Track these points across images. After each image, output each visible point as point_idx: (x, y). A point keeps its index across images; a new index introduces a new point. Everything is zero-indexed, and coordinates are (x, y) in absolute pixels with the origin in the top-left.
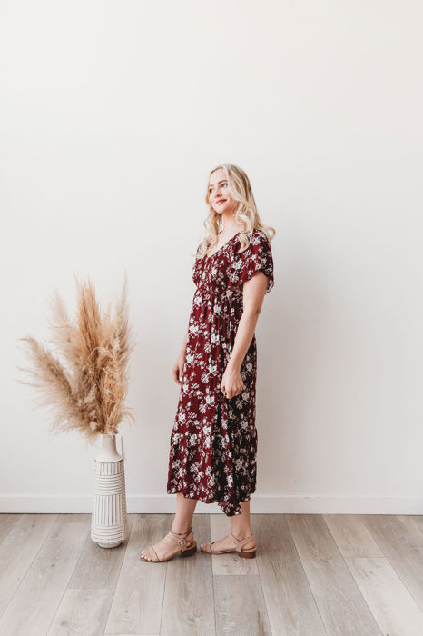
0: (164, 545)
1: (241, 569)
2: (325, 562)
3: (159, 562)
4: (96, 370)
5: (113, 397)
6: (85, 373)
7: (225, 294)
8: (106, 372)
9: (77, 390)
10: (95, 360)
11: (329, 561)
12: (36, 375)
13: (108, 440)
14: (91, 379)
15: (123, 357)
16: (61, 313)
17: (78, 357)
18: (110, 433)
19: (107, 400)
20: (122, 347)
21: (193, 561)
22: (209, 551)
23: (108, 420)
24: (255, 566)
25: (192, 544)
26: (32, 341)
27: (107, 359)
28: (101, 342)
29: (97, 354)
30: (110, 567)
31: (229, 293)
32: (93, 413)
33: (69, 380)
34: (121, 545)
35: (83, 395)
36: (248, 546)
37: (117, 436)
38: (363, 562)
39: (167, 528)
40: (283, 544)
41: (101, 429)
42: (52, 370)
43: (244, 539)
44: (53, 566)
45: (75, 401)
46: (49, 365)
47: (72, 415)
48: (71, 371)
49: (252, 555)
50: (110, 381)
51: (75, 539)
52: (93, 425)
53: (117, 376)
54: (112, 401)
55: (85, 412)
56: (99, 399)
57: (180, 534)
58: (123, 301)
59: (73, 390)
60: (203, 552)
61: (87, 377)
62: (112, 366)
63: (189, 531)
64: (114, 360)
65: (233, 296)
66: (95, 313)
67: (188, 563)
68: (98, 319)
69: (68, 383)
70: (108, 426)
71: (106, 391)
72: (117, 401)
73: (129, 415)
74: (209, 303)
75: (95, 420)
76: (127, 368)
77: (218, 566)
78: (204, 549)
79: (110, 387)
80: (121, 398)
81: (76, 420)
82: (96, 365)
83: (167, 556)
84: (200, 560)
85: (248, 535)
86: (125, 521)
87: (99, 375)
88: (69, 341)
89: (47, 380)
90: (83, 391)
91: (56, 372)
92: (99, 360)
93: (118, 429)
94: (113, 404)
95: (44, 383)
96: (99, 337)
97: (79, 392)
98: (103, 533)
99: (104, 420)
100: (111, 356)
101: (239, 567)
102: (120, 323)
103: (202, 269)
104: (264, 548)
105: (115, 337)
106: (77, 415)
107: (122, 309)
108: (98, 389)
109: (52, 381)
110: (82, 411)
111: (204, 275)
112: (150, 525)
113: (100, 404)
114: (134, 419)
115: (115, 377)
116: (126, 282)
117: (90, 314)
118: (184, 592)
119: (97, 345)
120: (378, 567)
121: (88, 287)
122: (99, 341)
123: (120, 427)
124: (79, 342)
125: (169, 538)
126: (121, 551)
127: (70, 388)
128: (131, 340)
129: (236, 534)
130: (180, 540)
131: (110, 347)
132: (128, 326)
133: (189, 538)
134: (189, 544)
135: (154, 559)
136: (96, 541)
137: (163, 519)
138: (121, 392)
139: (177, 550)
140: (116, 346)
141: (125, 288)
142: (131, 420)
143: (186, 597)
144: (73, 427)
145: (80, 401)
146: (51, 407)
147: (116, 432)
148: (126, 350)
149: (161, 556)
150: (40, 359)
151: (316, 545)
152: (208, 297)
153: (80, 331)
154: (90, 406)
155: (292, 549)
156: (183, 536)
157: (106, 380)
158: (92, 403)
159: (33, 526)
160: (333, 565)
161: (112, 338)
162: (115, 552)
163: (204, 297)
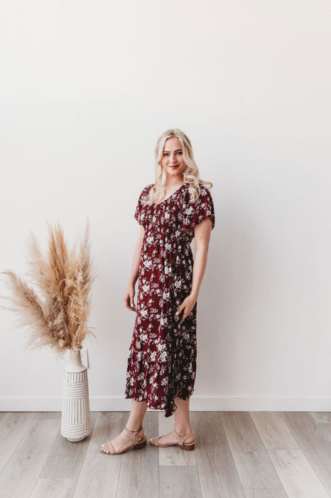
0: (120, 440)
1: (182, 460)
2: (251, 453)
3: (115, 454)
4: (63, 297)
5: (77, 320)
6: (55, 299)
7: (174, 234)
8: (72, 300)
9: (49, 313)
10: (63, 290)
11: (254, 453)
12: (14, 302)
13: (74, 354)
14: (60, 304)
15: (86, 287)
16: (36, 251)
17: (49, 287)
18: (75, 348)
19: (73, 321)
20: (85, 278)
21: (143, 453)
22: (156, 444)
23: (74, 337)
24: (193, 457)
25: (142, 439)
26: (11, 274)
27: (72, 288)
28: (68, 275)
29: (64, 284)
30: (76, 459)
31: (178, 233)
32: (61, 332)
33: (42, 306)
34: (86, 439)
35: (53, 318)
36: (188, 441)
37: (81, 350)
38: (282, 454)
39: (123, 424)
40: (217, 438)
41: (68, 345)
42: (28, 298)
43: (185, 435)
44: (29, 458)
45: (46, 323)
46: (25, 294)
47: (44, 334)
48: (43, 298)
49: (192, 448)
50: (75, 307)
51: (48, 434)
52: (61, 342)
53: (81, 302)
54: (77, 323)
55: (54, 332)
56: (67, 321)
57: (133, 432)
58: (86, 241)
59: (45, 314)
60: (152, 445)
61: (56, 303)
62: (77, 295)
63: (140, 429)
64: (79, 289)
65: (181, 236)
66: (63, 250)
67: (139, 455)
68: (66, 255)
69: (41, 308)
70: (74, 343)
71: (72, 315)
72: (81, 323)
73: (92, 333)
74: (161, 242)
75: (64, 338)
76: (89, 295)
77: (164, 457)
78: (153, 443)
79: (75, 311)
80: (85, 320)
81: (48, 339)
82: (63, 293)
83: (122, 450)
84: (149, 451)
85: (188, 431)
86: (88, 419)
87: (66, 301)
88: (42, 274)
89: (23, 306)
90: (53, 315)
91: (31, 300)
92: (66, 289)
93: (83, 345)
94: (78, 325)
95: (21, 308)
96: (65, 271)
97: (50, 316)
98: (71, 429)
99: (70, 338)
100: (76, 286)
101: (181, 459)
102: (83, 259)
103: (152, 214)
104: (201, 441)
105: (79, 271)
106: (48, 334)
107: (85, 247)
108: (66, 313)
109: (27, 307)
110: (52, 330)
111: (154, 219)
112: (110, 422)
113: (68, 325)
114: (95, 337)
115: (79, 303)
116: (88, 225)
117: (59, 252)
118: (135, 482)
119: (64, 277)
120: (294, 458)
121: (57, 229)
122: (66, 274)
123: (84, 343)
124: (50, 274)
125: (124, 434)
126: (85, 444)
127: (42, 312)
128: (93, 272)
129: (178, 431)
130: (133, 436)
131: (75, 279)
132: (90, 261)
133: (140, 435)
134: (140, 439)
135: (112, 451)
136: (65, 436)
137: (121, 416)
138: (85, 316)
139: (130, 444)
140: (80, 278)
141: (87, 231)
142: (92, 337)
143: (136, 486)
144: (46, 344)
145: (50, 323)
146: (27, 327)
147: (81, 348)
148: (88, 281)
149: (117, 450)
150: (18, 289)
151: (244, 439)
152: (159, 236)
153: (50, 266)
154: (59, 327)
155: (224, 442)
156: (135, 433)
157: (72, 305)
158: (61, 325)
159: (15, 422)
160: (257, 456)
161: (77, 271)
162: (80, 446)
163: (155, 237)
